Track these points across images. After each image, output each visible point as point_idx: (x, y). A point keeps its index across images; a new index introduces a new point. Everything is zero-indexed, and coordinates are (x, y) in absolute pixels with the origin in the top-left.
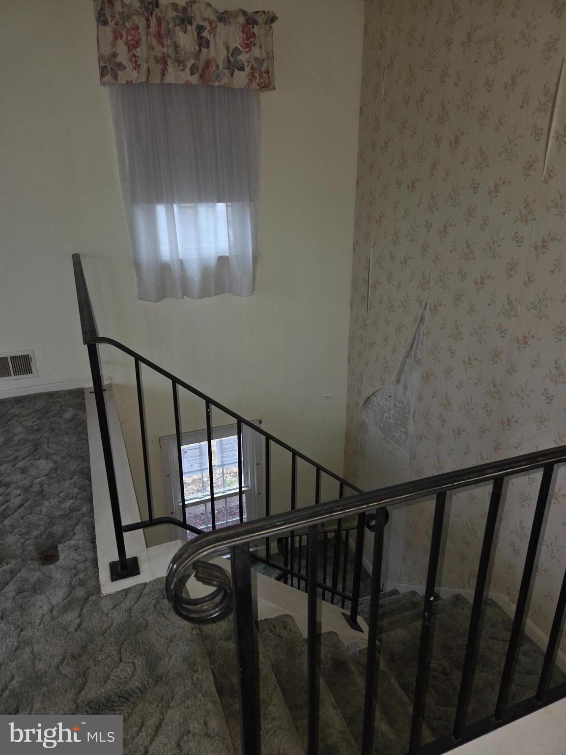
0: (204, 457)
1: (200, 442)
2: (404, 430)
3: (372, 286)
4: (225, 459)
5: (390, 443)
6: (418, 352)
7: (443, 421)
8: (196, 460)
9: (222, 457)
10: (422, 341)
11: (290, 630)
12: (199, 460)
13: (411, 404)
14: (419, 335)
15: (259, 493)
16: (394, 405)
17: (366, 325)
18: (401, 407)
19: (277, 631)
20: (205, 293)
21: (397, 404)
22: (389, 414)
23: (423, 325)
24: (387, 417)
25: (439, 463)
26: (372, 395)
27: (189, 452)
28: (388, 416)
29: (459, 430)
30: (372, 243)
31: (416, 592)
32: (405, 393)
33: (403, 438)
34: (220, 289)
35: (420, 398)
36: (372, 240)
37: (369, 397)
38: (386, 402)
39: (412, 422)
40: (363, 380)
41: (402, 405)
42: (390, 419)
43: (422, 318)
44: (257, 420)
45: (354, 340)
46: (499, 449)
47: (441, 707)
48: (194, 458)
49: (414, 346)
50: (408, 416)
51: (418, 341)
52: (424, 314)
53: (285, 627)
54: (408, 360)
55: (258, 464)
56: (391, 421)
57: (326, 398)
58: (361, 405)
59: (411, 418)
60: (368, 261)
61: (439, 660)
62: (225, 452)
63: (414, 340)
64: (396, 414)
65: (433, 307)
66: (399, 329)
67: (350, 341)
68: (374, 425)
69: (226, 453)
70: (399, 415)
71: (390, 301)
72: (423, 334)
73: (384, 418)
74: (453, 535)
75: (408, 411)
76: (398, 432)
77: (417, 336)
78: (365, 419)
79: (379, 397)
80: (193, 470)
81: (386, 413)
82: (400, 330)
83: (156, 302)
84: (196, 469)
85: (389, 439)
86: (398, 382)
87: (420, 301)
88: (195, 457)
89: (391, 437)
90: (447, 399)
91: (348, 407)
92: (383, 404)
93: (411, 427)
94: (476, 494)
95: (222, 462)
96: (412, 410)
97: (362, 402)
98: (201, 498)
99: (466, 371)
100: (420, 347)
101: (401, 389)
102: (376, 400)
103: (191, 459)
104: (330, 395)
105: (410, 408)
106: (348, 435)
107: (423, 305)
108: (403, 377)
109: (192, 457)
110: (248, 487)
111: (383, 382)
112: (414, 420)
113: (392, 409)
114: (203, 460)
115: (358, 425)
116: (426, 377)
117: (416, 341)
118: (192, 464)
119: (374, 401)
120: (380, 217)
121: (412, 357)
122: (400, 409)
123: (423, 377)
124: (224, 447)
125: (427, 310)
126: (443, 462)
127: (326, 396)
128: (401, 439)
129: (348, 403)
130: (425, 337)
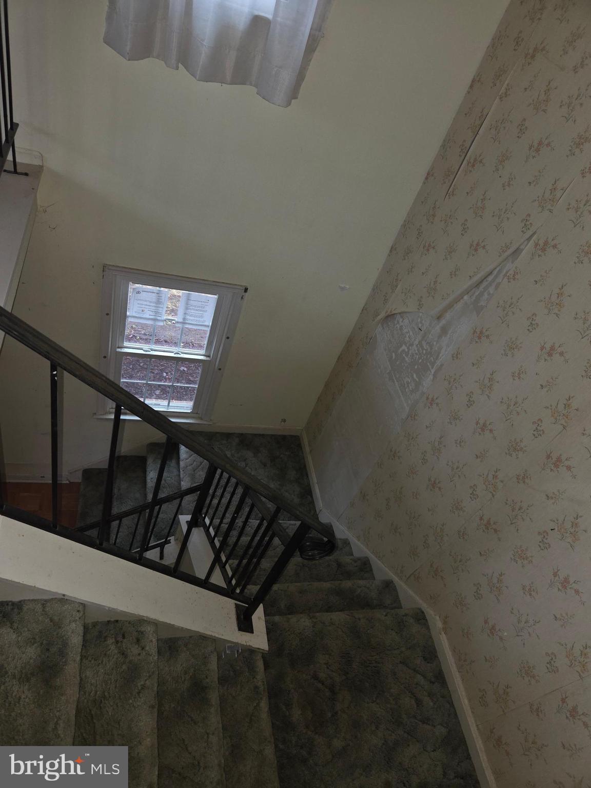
0: (162, 306)
1: (160, 287)
2: (417, 380)
3: (469, 163)
4: (188, 317)
5: (394, 382)
6: (486, 296)
7: (470, 403)
8: (150, 306)
9: (185, 314)
10: (499, 284)
11: (143, 649)
12: (154, 308)
13: (441, 355)
14: (499, 272)
15: (220, 369)
16: (420, 342)
17: (434, 216)
18: (426, 350)
19: (124, 644)
20: (212, 74)
21: (424, 343)
22: (408, 348)
23: (512, 263)
24: (404, 350)
25: (440, 443)
26: (400, 313)
27: (143, 295)
28: (406, 350)
29: (484, 425)
30: (503, 90)
31: (349, 543)
32: (440, 337)
33: (410, 387)
34: (241, 76)
35: (456, 356)
36: (505, 85)
37: (394, 314)
38: (411, 333)
39: (431, 377)
40: (397, 286)
41: (429, 350)
42: (407, 355)
43: (517, 252)
44: (241, 286)
45: (409, 228)
46: (524, 482)
47: (309, 733)
48: (148, 304)
49: (485, 284)
50: (430, 367)
51: (493, 280)
52: (522, 247)
53: (138, 640)
54: (466, 297)
55: (228, 338)
56: (407, 359)
57: (343, 289)
58: (379, 317)
59: (433, 371)
60: (483, 118)
61: (332, 671)
62: (190, 309)
63: (489, 275)
64: (416, 354)
65: (541, 243)
66: (475, 247)
67: (404, 226)
68: (385, 350)
69: (192, 311)
70: (419, 358)
71: (483, 200)
72: (505, 275)
73: (401, 349)
74: (415, 525)
75: (433, 360)
76: (408, 377)
77: (495, 272)
78: (378, 336)
79: (406, 321)
80: (144, 316)
81: (406, 346)
82: (476, 250)
83: (129, 60)
84: (148, 316)
85: (394, 378)
86: (439, 318)
87: (527, 223)
88: (151, 302)
89: (398, 376)
90: (490, 380)
91: (364, 309)
92: (407, 333)
93: (427, 381)
94: (465, 507)
95: (184, 319)
96: (438, 363)
97: (382, 315)
98: (147, 351)
99: (538, 361)
100: (491, 290)
101: (438, 329)
102: (400, 322)
103: (145, 303)
104: (347, 287)
105: (437, 358)
106: (350, 341)
107: (530, 233)
108: (448, 316)
109: (146, 301)
110: (209, 356)
111: (420, 306)
112: (435, 375)
113: (415, 346)
114: (160, 309)
115: (367, 337)
116: (479, 335)
117: (490, 278)
118: (144, 309)
119: (398, 322)
120: (536, 50)
121: (474, 298)
122: (424, 352)
123: (475, 332)
124: (191, 302)
125: (531, 242)
126: (445, 446)
127: (343, 286)
128: (408, 386)
129: (366, 304)
130: (506, 280)
